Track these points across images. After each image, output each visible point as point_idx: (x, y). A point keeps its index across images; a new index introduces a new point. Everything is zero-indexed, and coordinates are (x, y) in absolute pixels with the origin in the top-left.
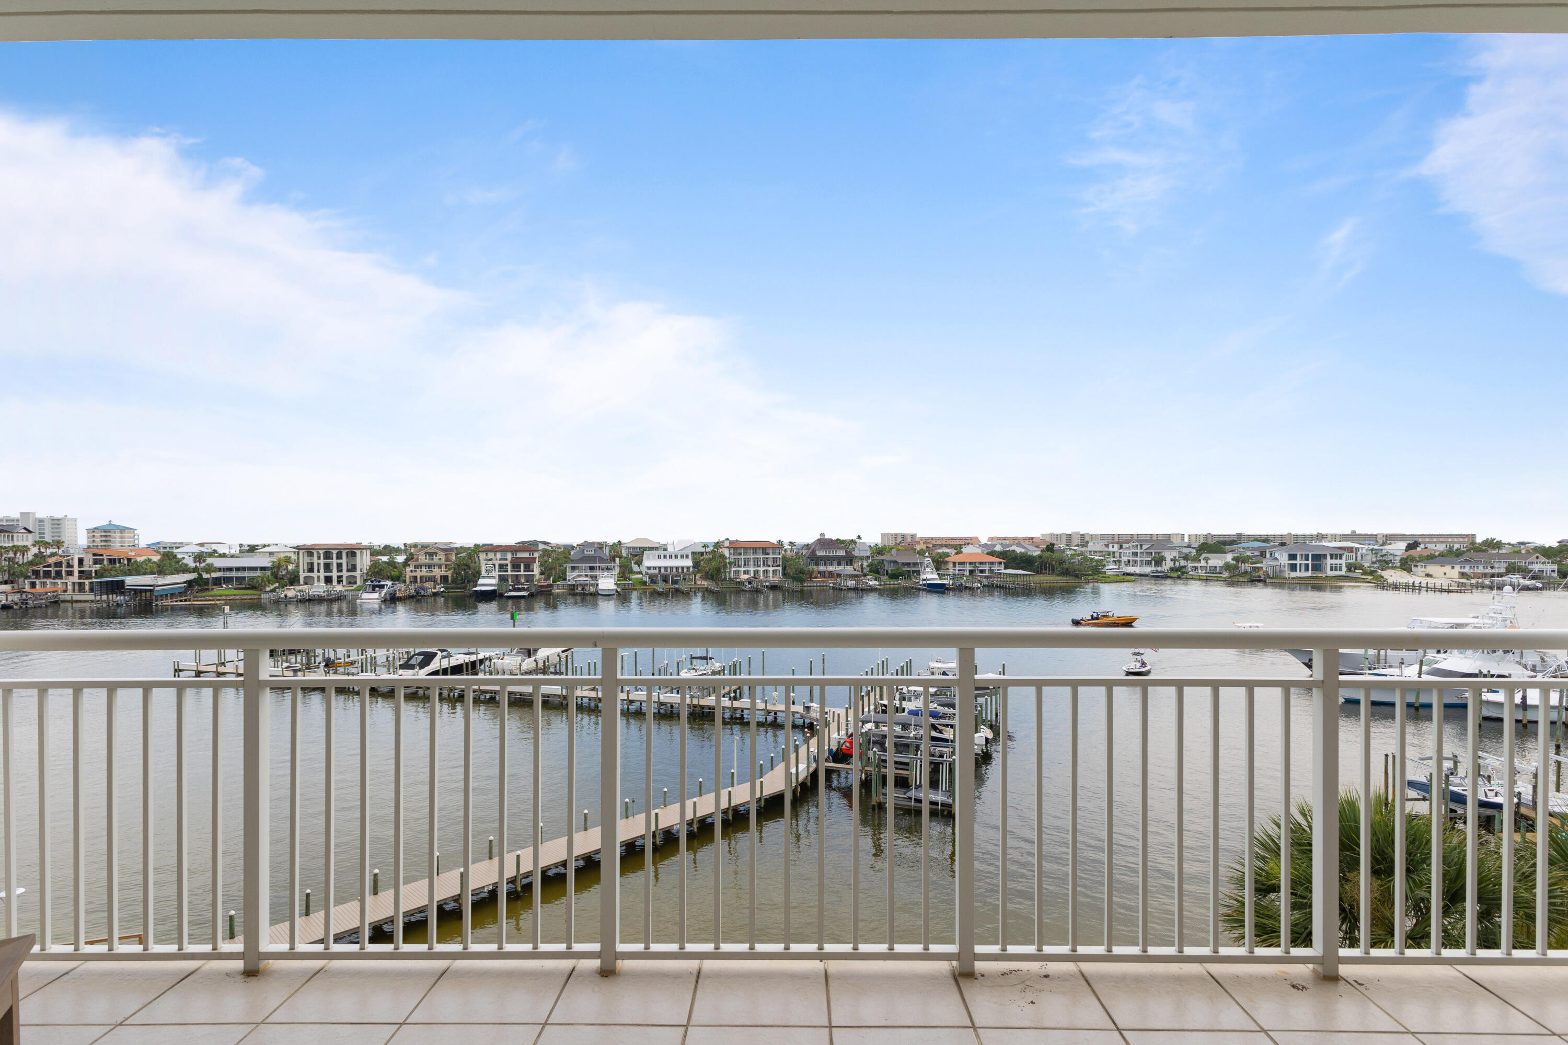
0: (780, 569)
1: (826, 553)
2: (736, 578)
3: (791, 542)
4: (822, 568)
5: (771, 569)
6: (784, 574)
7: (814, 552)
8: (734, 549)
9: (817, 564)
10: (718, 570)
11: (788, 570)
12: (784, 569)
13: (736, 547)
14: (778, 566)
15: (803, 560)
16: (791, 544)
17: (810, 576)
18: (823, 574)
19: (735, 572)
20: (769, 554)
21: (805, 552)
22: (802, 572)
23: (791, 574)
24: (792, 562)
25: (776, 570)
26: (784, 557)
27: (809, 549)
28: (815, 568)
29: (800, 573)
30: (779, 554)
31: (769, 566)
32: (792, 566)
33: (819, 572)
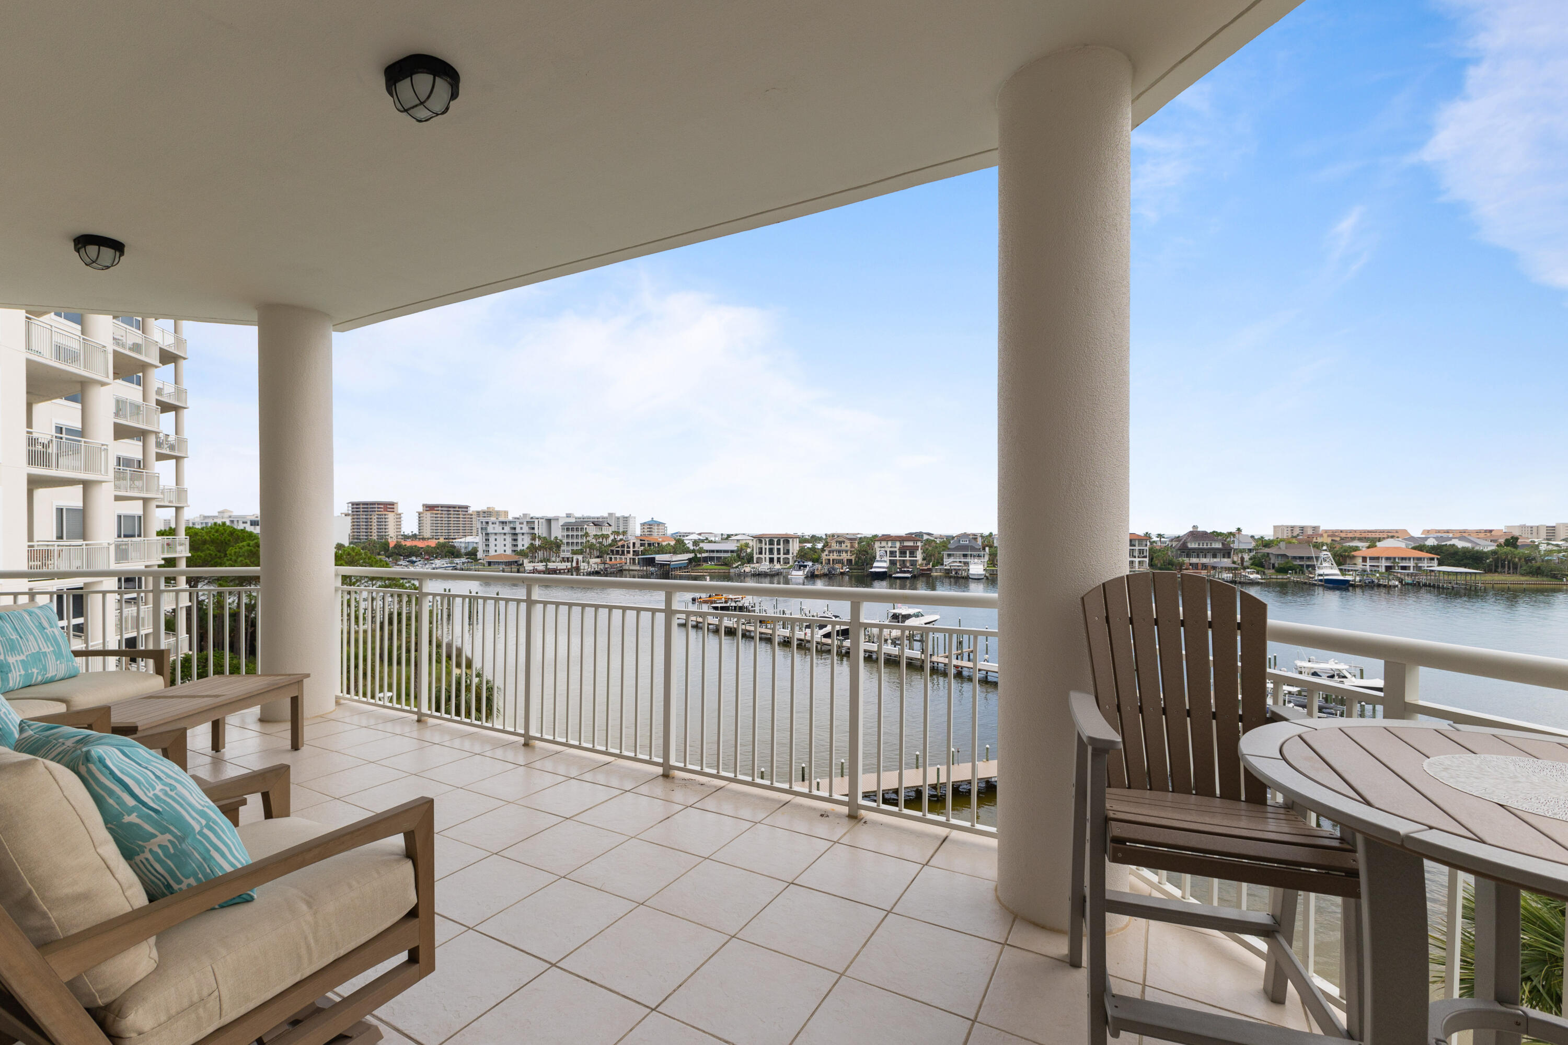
0: (1147, 560)
1: (1199, 544)
3: (1159, 535)
4: (1194, 560)
5: (1137, 560)
6: (1151, 565)
7: (1185, 544)
9: (1188, 556)
11: (1156, 561)
12: (1151, 560)
14: (1145, 557)
15: (1172, 552)
16: (1160, 536)
17: (1180, 566)
18: (1195, 566)
20: (1135, 546)
21: (1174, 544)
22: (1171, 563)
23: (1159, 565)
24: (1160, 553)
25: (1143, 561)
26: (1151, 549)
27: (1179, 541)
28: (1186, 560)
29: (1169, 564)
30: (1146, 545)
31: (1135, 557)
32: (1160, 558)
33: (1191, 564)
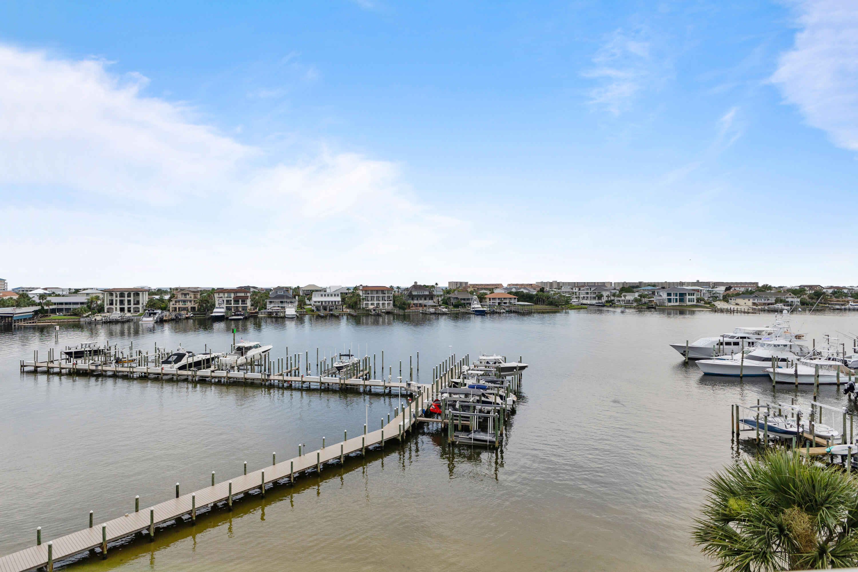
0: (392, 302)
1: (418, 293)
2: (366, 308)
3: (398, 287)
4: (416, 302)
6: (394, 305)
7: (411, 292)
8: (365, 291)
9: (413, 299)
10: (356, 303)
11: (397, 303)
12: (394, 302)
13: (366, 289)
14: (391, 300)
15: (405, 297)
17: (409, 306)
18: (416, 305)
19: (366, 304)
20: (385, 294)
21: (406, 292)
22: (404, 304)
23: (398, 305)
24: (398, 298)
25: (389, 303)
26: (394, 296)
27: (408, 291)
28: (412, 302)
29: (403, 304)
30: (391, 293)
31: (385, 301)
32: (399, 301)
33: (414, 304)
